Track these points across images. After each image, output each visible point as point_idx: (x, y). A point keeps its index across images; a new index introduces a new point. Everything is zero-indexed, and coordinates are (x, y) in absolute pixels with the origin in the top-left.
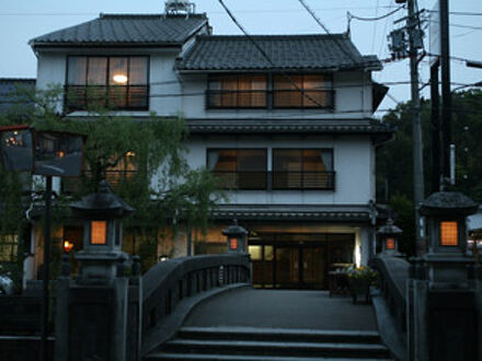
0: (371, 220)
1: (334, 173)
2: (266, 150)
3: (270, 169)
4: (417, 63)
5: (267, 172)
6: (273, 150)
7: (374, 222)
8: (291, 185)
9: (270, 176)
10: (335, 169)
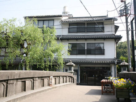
0: (115, 63)
1: (104, 50)
2: (85, 43)
3: (86, 49)
4: (128, 18)
5: (85, 50)
6: (87, 43)
7: (116, 64)
8: (92, 53)
9: (86, 51)
10: (105, 49)
